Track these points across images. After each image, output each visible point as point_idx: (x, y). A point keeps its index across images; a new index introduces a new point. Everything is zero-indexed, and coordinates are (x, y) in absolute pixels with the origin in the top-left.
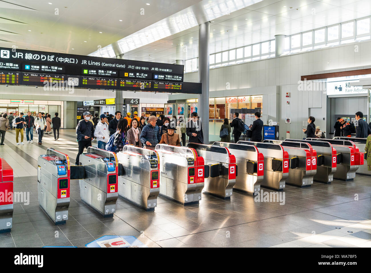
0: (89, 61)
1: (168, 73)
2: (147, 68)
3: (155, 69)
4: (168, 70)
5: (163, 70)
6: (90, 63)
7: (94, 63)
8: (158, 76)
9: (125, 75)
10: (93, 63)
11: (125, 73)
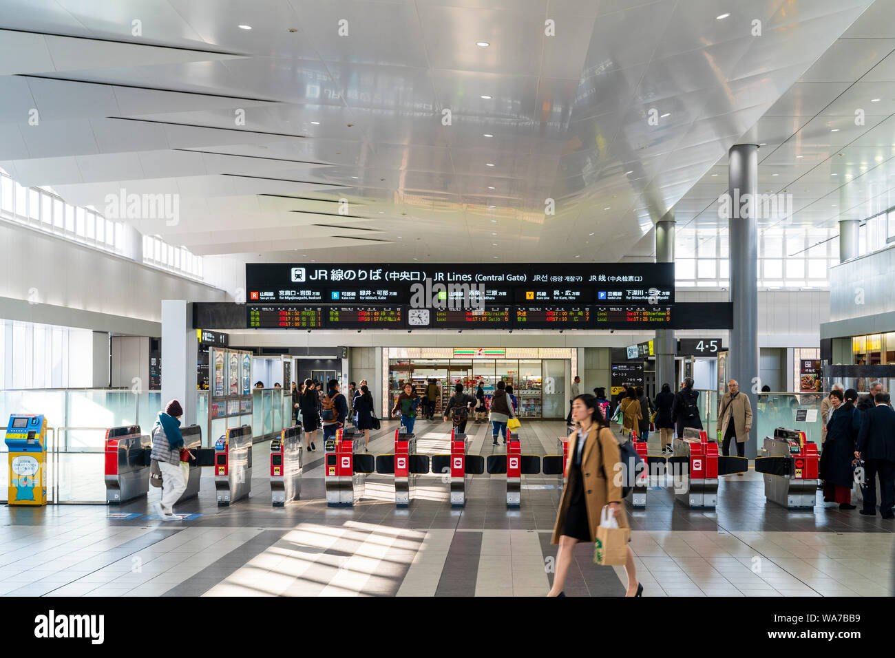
0: (449, 274)
1: (633, 286)
2: (580, 278)
3: (597, 278)
4: (631, 278)
5: (619, 278)
6: (451, 277)
7: (459, 277)
8: (607, 294)
9: (528, 297)
10: (457, 276)
11: (527, 293)
